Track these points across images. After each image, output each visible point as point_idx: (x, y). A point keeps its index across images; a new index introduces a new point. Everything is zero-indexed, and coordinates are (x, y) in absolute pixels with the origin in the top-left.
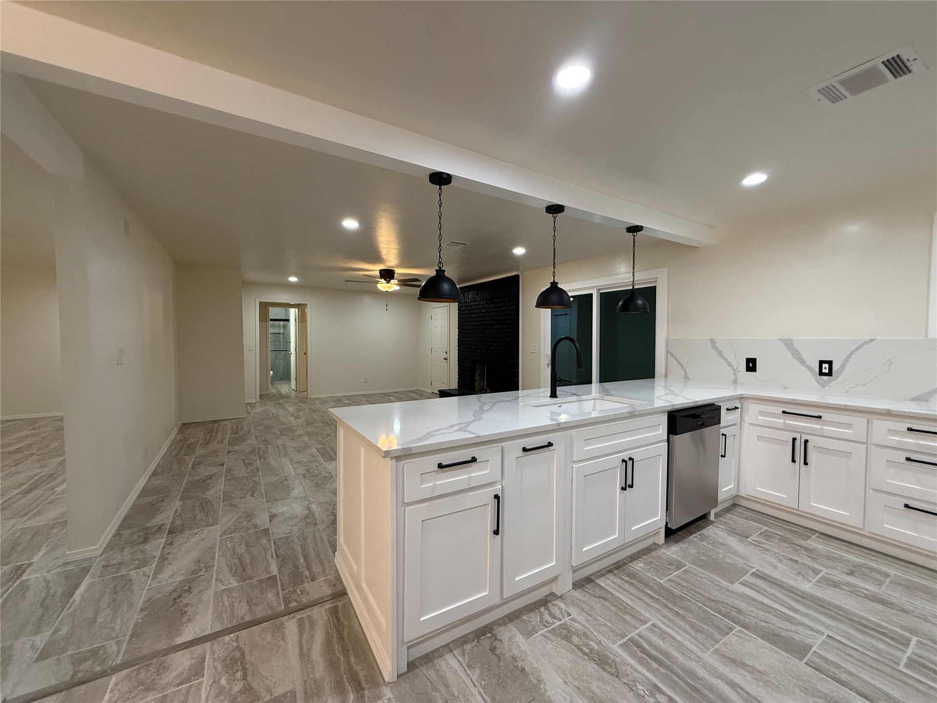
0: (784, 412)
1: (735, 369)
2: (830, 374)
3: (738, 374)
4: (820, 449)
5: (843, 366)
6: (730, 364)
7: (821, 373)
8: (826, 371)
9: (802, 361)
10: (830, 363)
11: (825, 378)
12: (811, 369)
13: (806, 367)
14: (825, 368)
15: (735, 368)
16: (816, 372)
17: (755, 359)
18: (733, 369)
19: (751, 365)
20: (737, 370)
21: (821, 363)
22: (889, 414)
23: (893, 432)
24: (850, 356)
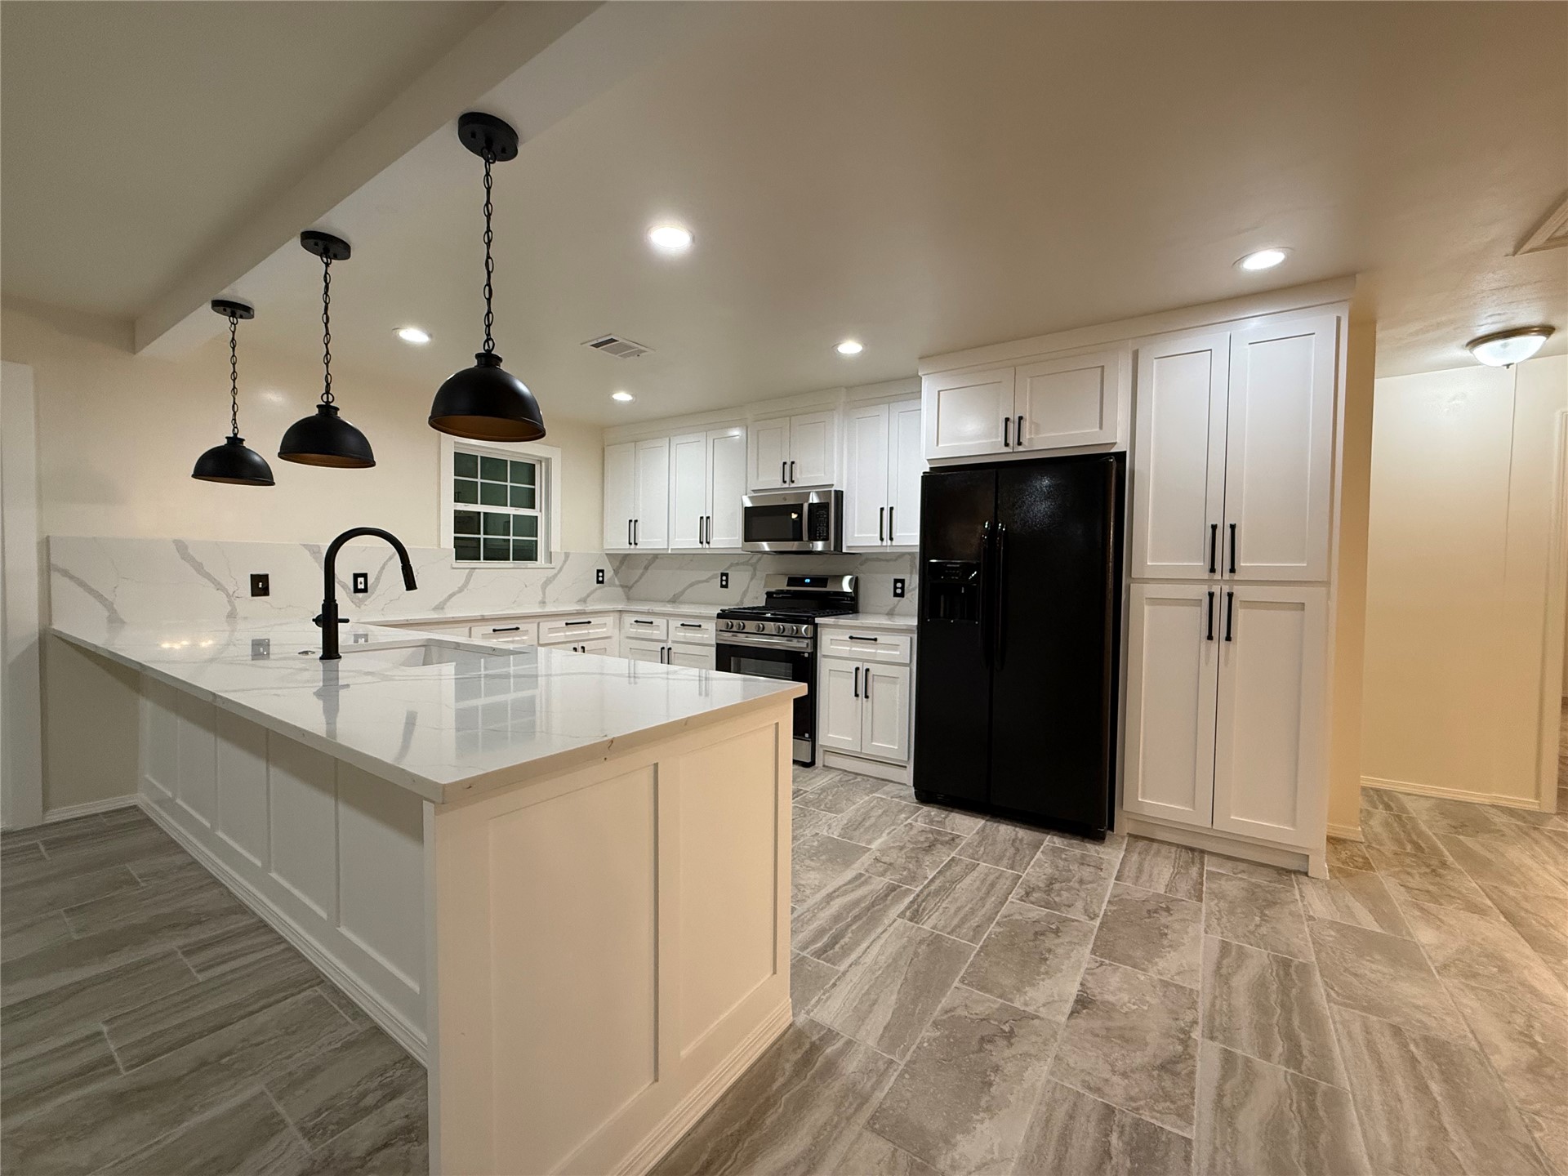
1: (231, 593)
2: (365, 590)
3: (237, 602)
5: (378, 579)
6: (220, 587)
7: (357, 590)
8: (361, 586)
10: (365, 576)
11: (360, 595)
12: (344, 586)
13: (338, 582)
14: (361, 583)
16: (350, 589)
17: (267, 576)
18: (228, 595)
19: (260, 585)
20: (236, 595)
21: (356, 576)
22: (483, 620)
23: (485, 636)
24: (383, 568)
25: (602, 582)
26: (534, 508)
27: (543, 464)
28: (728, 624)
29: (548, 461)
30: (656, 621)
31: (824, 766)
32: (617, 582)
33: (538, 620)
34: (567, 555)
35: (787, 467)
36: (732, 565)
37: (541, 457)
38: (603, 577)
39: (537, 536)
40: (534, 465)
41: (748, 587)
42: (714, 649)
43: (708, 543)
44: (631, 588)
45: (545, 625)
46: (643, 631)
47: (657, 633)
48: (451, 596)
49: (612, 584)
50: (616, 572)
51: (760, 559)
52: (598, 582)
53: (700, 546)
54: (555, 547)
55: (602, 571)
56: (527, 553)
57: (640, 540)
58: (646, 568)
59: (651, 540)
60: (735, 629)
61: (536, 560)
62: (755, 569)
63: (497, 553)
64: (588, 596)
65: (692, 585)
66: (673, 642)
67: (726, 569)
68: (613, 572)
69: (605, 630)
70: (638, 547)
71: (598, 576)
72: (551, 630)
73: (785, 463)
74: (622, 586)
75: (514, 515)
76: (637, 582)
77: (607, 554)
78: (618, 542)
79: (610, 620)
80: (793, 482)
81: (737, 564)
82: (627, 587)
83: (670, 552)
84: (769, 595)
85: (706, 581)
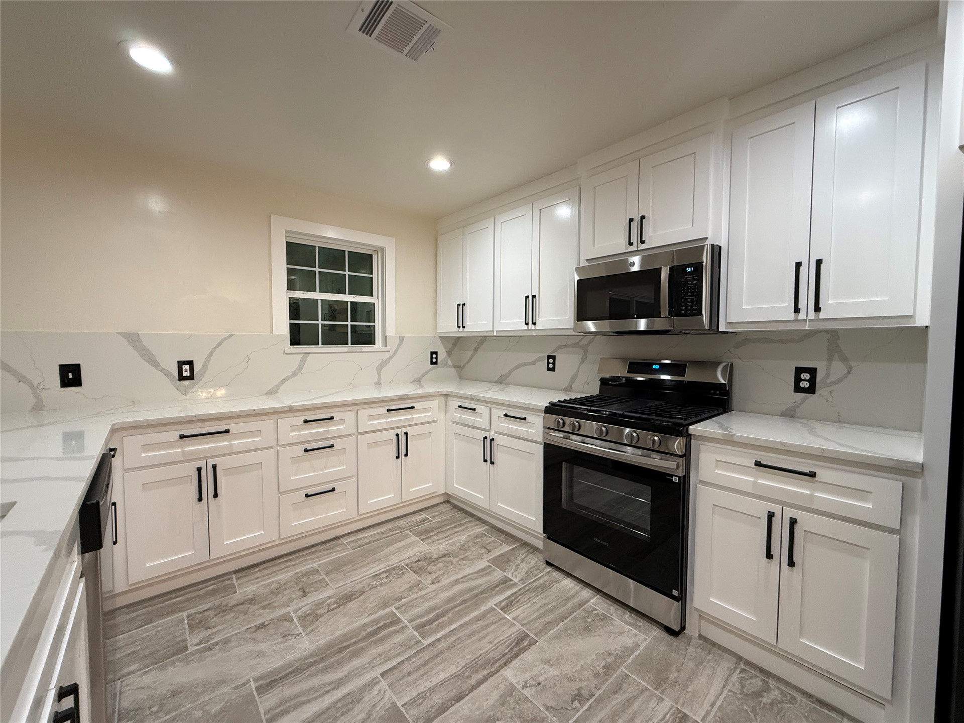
0: (182, 437)
2: (191, 377)
3: (44, 394)
4: (232, 471)
5: (205, 366)
6: (21, 378)
7: (181, 378)
8: (186, 374)
9: (155, 364)
10: (191, 363)
11: (186, 383)
12: (167, 374)
13: (161, 371)
14: (186, 370)
15: (35, 384)
16: (174, 377)
17: (78, 366)
18: (32, 386)
19: (71, 376)
20: (41, 386)
21: (180, 364)
22: (291, 410)
23: (294, 428)
24: (211, 353)
25: (436, 363)
26: (372, 295)
27: (379, 254)
28: (558, 422)
29: (383, 250)
30: (480, 408)
31: (700, 636)
32: (450, 363)
33: (356, 408)
34: (402, 339)
35: (635, 226)
36: (560, 347)
37: (377, 247)
38: (436, 358)
39: (374, 322)
40: (372, 255)
41: (578, 371)
42: (541, 447)
43: (534, 324)
44: (464, 366)
45: (364, 413)
46: (466, 416)
47: (480, 420)
48: (284, 381)
49: (446, 365)
50: (449, 353)
51: (590, 342)
52: (432, 363)
53: (525, 327)
54: (391, 332)
55: (436, 353)
56: (365, 337)
57: (467, 323)
58: (476, 350)
59: (477, 324)
60: (567, 428)
61: (375, 344)
62: (586, 352)
63: (335, 337)
64: (423, 376)
65: (517, 367)
66: (496, 432)
67: (553, 352)
68: (446, 353)
69: (430, 414)
70: (466, 330)
71: (432, 358)
72: (371, 417)
73: (631, 220)
74: (455, 366)
75: (351, 302)
76: (469, 361)
77: (439, 337)
78: (449, 326)
79: (435, 404)
80: (642, 242)
81: (565, 346)
82: (459, 367)
83: (495, 334)
84: (604, 382)
85: (533, 363)
